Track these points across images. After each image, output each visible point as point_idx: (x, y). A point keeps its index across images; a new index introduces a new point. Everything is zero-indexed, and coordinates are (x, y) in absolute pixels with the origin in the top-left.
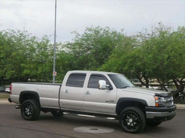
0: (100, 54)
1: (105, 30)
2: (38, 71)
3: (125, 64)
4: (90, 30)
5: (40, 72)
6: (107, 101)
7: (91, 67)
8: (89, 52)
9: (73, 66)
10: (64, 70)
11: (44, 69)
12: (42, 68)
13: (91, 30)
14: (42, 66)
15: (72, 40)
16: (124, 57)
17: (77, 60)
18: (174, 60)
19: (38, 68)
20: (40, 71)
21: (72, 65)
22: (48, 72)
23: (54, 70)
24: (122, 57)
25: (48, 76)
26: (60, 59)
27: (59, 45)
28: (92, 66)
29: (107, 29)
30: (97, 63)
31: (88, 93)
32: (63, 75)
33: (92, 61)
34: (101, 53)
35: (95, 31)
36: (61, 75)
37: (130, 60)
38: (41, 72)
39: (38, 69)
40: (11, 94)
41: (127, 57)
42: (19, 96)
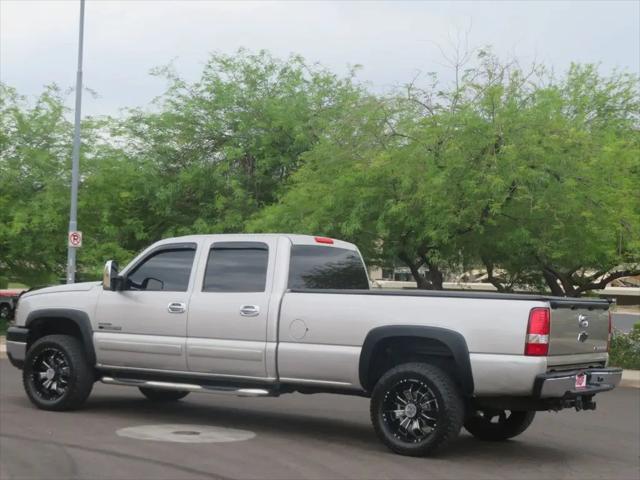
0: (260, 163)
1: (288, 71)
2: (10, 226)
3: (349, 205)
4: (226, 65)
5: (19, 230)
7: (222, 217)
8: (217, 155)
9: (152, 209)
10: (116, 225)
11: (36, 220)
12: (29, 215)
13: (230, 65)
14: (26, 206)
15: (153, 102)
16: (346, 178)
17: (171, 185)
18: (526, 196)
19: (11, 214)
20: (17, 227)
21: (150, 204)
22: (54, 231)
23: (73, 223)
24: (340, 181)
25: (53, 248)
26: (100, 183)
27: (97, 127)
28: (227, 211)
29: (295, 67)
30: (250, 201)
32: (110, 244)
33: (228, 193)
34: (264, 161)
35: (248, 71)
36: (104, 246)
37: (367, 192)
38: (23, 232)
39: (11, 219)
41: (356, 179)
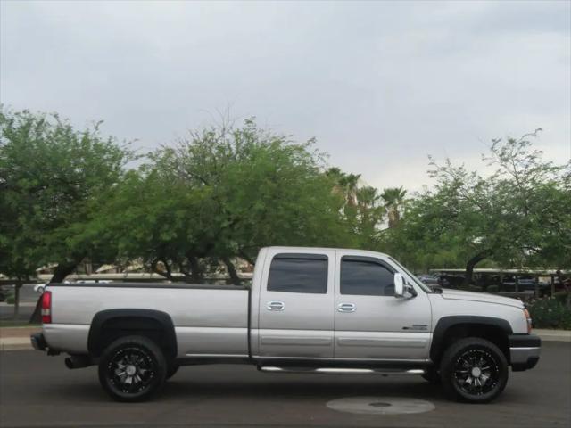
6: (405, 328)
31: (347, 308)
40: (50, 322)
42: (88, 328)
